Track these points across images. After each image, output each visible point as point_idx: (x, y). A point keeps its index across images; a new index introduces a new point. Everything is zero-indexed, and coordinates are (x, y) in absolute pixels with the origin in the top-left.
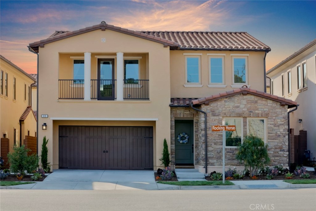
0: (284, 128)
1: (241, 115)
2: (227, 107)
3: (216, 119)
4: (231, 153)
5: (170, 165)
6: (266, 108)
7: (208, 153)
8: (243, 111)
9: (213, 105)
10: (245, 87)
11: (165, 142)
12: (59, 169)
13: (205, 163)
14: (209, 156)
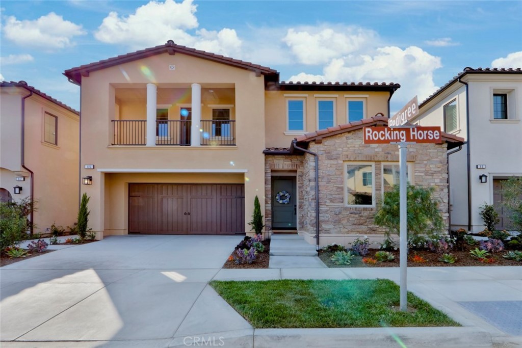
0: (441, 177)
1: (373, 158)
2: (351, 147)
3: (334, 164)
4: (357, 215)
5: (263, 231)
6: (413, 148)
7: (320, 215)
8: (376, 152)
9: (328, 143)
10: (380, 115)
11: (257, 200)
12: (129, 234)
13: (315, 229)
14: (321, 219)
